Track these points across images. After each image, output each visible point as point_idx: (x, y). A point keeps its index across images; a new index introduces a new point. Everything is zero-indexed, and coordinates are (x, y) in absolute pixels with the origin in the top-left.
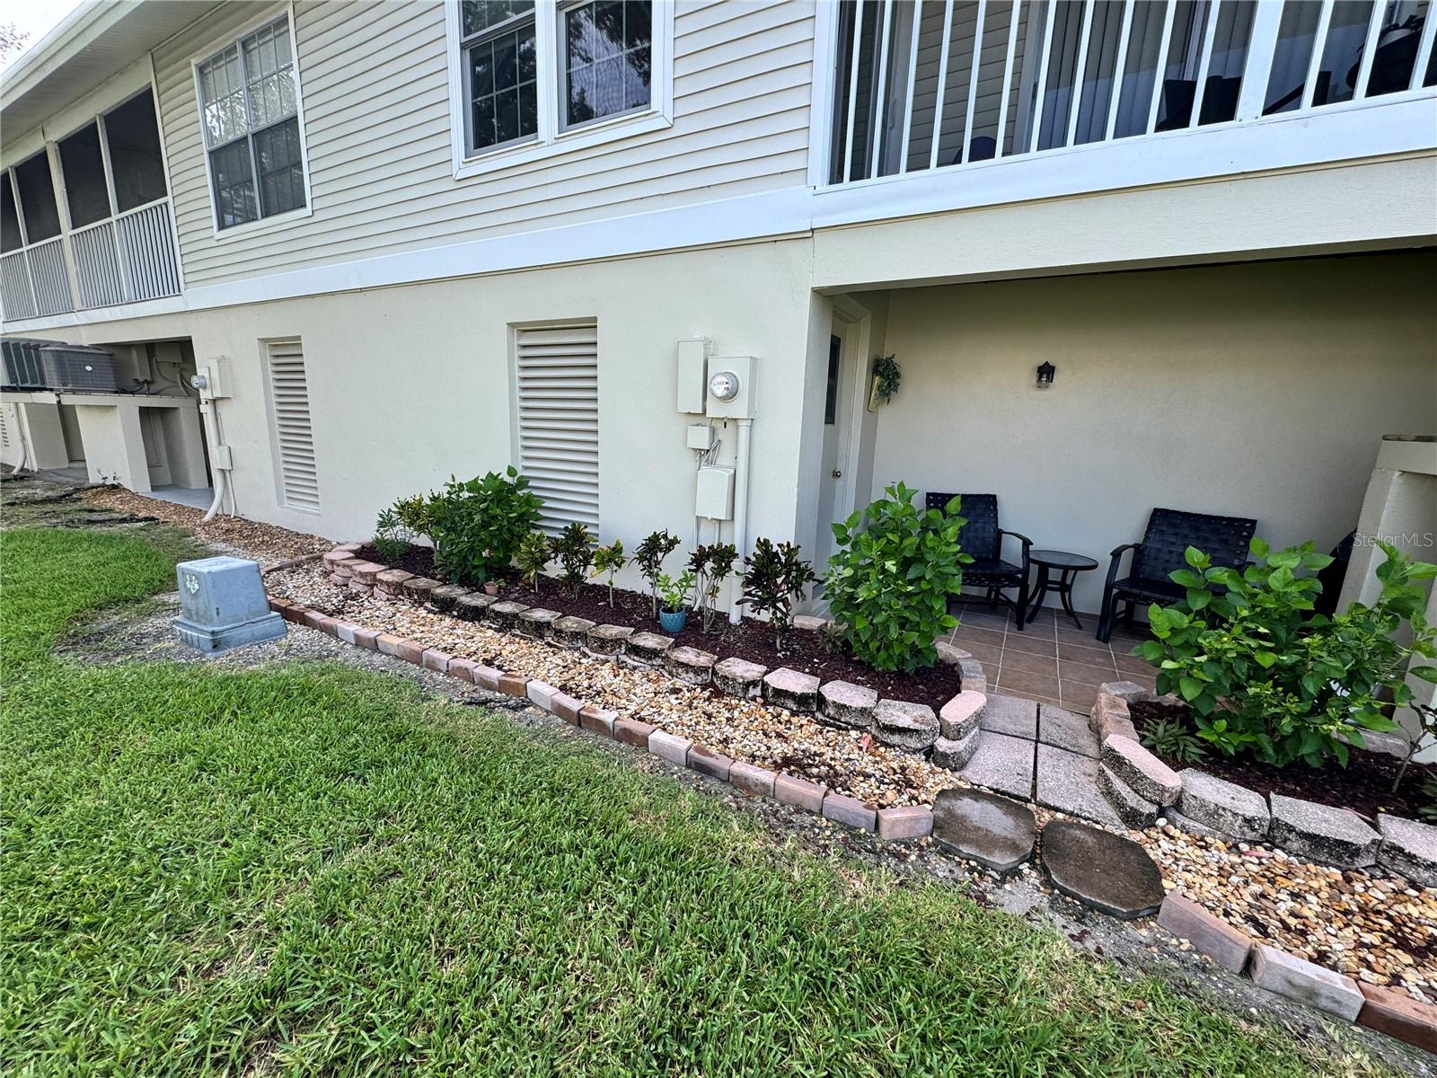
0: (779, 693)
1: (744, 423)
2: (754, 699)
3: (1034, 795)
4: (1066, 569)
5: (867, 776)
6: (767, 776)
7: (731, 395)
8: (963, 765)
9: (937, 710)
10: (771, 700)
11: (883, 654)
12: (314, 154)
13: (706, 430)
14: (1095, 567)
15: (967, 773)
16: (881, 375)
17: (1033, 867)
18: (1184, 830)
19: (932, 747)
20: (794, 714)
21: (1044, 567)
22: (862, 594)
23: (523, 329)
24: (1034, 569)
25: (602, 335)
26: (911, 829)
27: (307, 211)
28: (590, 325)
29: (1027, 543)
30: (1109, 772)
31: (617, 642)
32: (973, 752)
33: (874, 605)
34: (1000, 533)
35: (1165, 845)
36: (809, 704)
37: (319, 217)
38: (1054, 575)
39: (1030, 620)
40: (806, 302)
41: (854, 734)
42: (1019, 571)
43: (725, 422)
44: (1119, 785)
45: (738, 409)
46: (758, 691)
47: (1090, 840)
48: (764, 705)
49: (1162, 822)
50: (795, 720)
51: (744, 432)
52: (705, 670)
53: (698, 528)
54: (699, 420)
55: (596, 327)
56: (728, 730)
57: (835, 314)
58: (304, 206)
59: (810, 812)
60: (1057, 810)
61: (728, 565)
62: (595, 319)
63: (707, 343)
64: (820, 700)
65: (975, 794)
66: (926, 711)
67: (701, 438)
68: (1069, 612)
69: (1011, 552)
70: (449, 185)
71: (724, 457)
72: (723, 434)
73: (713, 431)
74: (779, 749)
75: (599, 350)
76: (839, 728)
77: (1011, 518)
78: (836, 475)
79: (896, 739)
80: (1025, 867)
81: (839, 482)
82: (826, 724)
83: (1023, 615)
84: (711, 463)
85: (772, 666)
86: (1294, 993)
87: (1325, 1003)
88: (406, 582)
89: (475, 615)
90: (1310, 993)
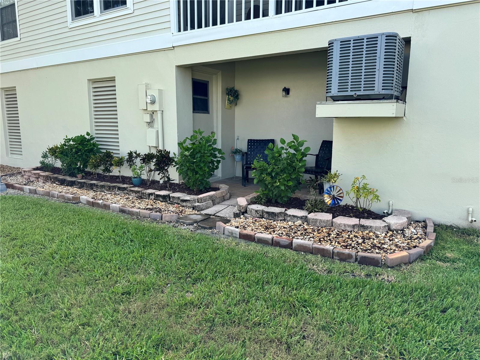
2: (151, 199)
3: (215, 214)
6: (141, 211)
7: (153, 103)
8: (202, 210)
10: (156, 199)
12: (21, 17)
13: (148, 115)
15: (202, 212)
19: (194, 205)
23: (93, 81)
25: (117, 83)
26: (171, 218)
27: (18, 39)
28: (113, 79)
31: (114, 187)
32: (208, 207)
37: (22, 40)
40: (174, 70)
43: (153, 112)
45: (156, 107)
46: (153, 197)
48: (153, 200)
49: (242, 216)
50: (159, 202)
51: (159, 115)
53: (150, 151)
54: (146, 112)
55: (115, 80)
58: (17, 36)
59: (147, 218)
62: (114, 77)
63: (146, 85)
64: (169, 197)
65: (199, 214)
66: (196, 197)
67: (148, 118)
70: (67, 30)
71: (154, 125)
74: (149, 207)
75: (116, 88)
76: (173, 204)
80: (195, 224)
82: (170, 204)
84: (151, 127)
86: (230, 234)
87: (234, 235)
88: (50, 176)
89: (72, 184)
90: (232, 233)
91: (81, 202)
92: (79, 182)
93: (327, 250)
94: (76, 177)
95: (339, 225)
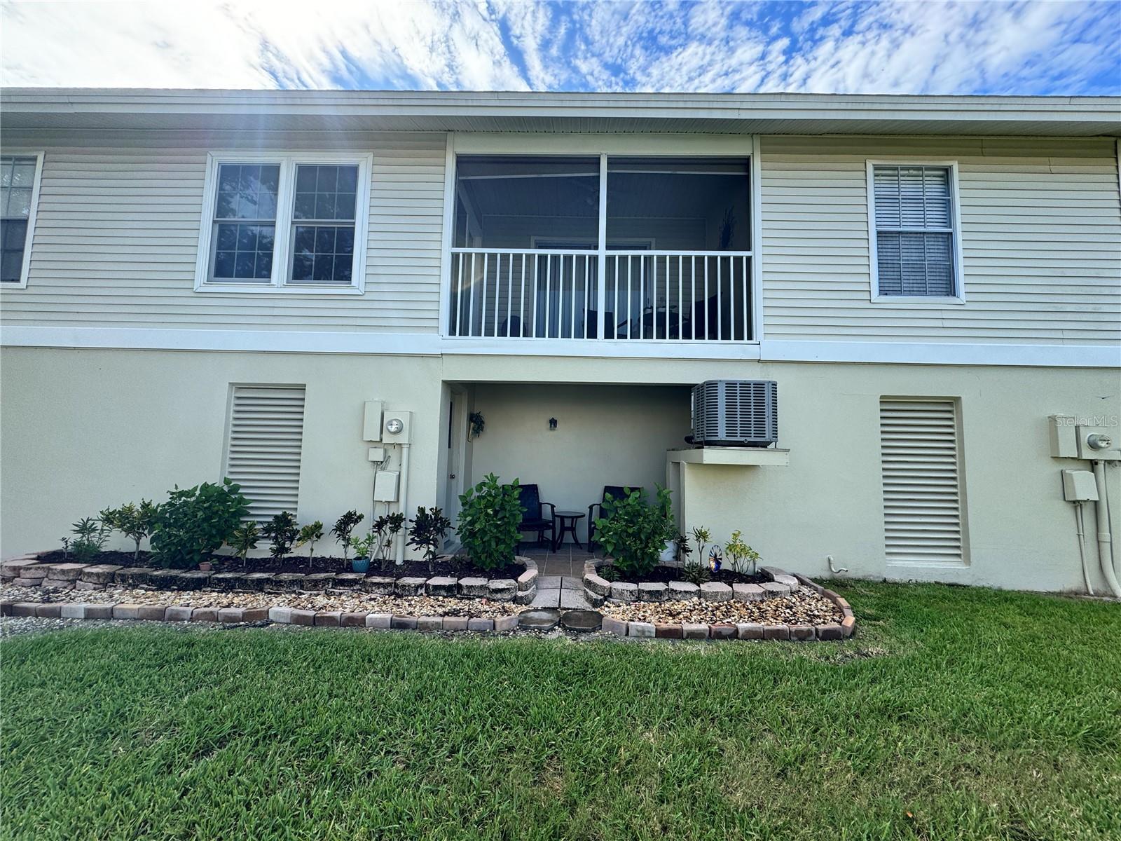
0: (436, 588)
1: (406, 446)
2: (422, 594)
3: (560, 605)
4: (573, 518)
5: (487, 612)
6: (439, 619)
7: (399, 431)
8: (530, 602)
9: (516, 581)
10: (431, 593)
11: (489, 560)
12: (41, 248)
13: (381, 451)
14: (584, 516)
15: (531, 605)
16: (474, 422)
17: (559, 626)
18: (613, 603)
19: (516, 596)
20: (444, 597)
21: (562, 518)
22: (478, 526)
23: (240, 387)
24: (558, 521)
25: (309, 395)
26: (510, 624)
27: (20, 285)
28: (302, 388)
29: (553, 507)
30: (587, 590)
31: (326, 580)
32: (534, 596)
33: (483, 531)
34: (540, 504)
35: (606, 609)
36: (451, 591)
37: (30, 291)
38: (568, 523)
39: (559, 549)
40: (439, 387)
41: (477, 600)
42: (550, 522)
43: (394, 445)
44: (591, 593)
45: (403, 438)
46: (423, 591)
47: (580, 614)
48: (427, 596)
49: (606, 603)
50: (446, 600)
51: (405, 450)
52: (389, 585)
53: (374, 509)
54: (379, 445)
55: (304, 390)
56: (411, 609)
57: (452, 392)
58: (17, 281)
59: (462, 630)
60: (569, 609)
61: (399, 526)
62: (305, 385)
63: (383, 404)
64: (459, 587)
65: (536, 610)
66: (513, 581)
67: (378, 455)
68: (577, 544)
69: (547, 513)
71: (393, 465)
72: (393, 453)
73: (385, 451)
74: (440, 610)
75: (306, 403)
76: (470, 599)
77: (546, 496)
78: (452, 477)
79: (499, 596)
80: (556, 627)
81: (454, 481)
82: (463, 598)
83: (555, 546)
84: (383, 469)
85: (429, 577)
86: (639, 634)
87: (647, 634)
88: (118, 572)
89: (197, 585)
90: (643, 632)
91: (272, 622)
92: (220, 580)
93: (783, 631)
94: (197, 568)
95: (747, 595)
